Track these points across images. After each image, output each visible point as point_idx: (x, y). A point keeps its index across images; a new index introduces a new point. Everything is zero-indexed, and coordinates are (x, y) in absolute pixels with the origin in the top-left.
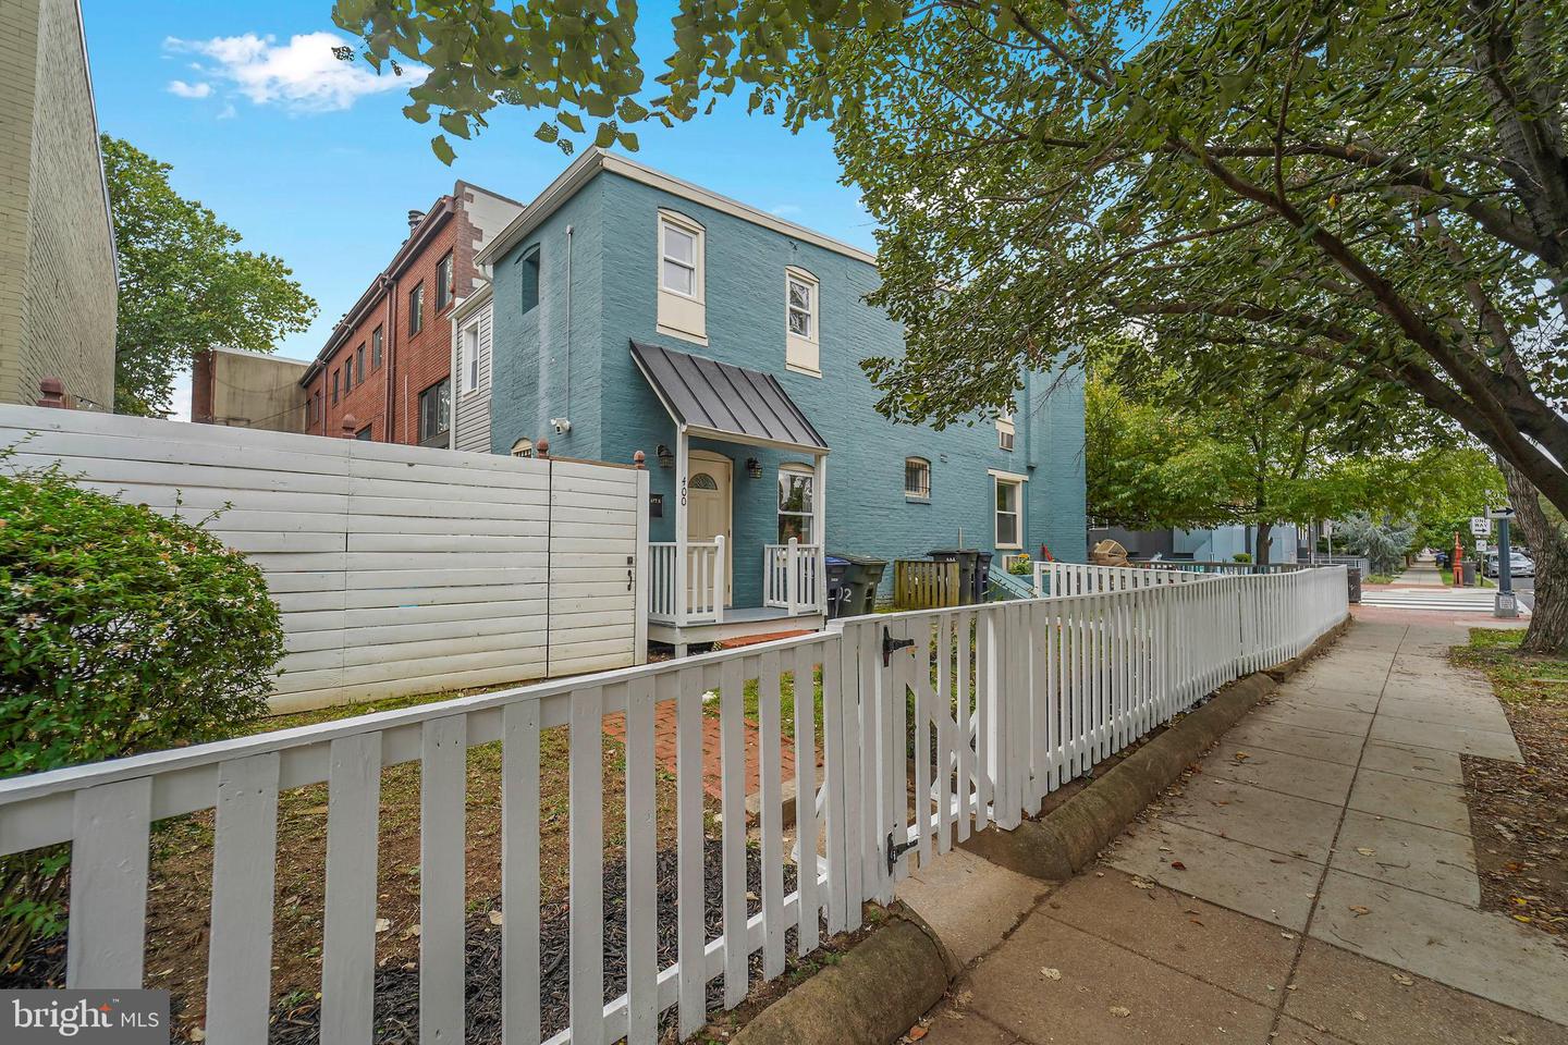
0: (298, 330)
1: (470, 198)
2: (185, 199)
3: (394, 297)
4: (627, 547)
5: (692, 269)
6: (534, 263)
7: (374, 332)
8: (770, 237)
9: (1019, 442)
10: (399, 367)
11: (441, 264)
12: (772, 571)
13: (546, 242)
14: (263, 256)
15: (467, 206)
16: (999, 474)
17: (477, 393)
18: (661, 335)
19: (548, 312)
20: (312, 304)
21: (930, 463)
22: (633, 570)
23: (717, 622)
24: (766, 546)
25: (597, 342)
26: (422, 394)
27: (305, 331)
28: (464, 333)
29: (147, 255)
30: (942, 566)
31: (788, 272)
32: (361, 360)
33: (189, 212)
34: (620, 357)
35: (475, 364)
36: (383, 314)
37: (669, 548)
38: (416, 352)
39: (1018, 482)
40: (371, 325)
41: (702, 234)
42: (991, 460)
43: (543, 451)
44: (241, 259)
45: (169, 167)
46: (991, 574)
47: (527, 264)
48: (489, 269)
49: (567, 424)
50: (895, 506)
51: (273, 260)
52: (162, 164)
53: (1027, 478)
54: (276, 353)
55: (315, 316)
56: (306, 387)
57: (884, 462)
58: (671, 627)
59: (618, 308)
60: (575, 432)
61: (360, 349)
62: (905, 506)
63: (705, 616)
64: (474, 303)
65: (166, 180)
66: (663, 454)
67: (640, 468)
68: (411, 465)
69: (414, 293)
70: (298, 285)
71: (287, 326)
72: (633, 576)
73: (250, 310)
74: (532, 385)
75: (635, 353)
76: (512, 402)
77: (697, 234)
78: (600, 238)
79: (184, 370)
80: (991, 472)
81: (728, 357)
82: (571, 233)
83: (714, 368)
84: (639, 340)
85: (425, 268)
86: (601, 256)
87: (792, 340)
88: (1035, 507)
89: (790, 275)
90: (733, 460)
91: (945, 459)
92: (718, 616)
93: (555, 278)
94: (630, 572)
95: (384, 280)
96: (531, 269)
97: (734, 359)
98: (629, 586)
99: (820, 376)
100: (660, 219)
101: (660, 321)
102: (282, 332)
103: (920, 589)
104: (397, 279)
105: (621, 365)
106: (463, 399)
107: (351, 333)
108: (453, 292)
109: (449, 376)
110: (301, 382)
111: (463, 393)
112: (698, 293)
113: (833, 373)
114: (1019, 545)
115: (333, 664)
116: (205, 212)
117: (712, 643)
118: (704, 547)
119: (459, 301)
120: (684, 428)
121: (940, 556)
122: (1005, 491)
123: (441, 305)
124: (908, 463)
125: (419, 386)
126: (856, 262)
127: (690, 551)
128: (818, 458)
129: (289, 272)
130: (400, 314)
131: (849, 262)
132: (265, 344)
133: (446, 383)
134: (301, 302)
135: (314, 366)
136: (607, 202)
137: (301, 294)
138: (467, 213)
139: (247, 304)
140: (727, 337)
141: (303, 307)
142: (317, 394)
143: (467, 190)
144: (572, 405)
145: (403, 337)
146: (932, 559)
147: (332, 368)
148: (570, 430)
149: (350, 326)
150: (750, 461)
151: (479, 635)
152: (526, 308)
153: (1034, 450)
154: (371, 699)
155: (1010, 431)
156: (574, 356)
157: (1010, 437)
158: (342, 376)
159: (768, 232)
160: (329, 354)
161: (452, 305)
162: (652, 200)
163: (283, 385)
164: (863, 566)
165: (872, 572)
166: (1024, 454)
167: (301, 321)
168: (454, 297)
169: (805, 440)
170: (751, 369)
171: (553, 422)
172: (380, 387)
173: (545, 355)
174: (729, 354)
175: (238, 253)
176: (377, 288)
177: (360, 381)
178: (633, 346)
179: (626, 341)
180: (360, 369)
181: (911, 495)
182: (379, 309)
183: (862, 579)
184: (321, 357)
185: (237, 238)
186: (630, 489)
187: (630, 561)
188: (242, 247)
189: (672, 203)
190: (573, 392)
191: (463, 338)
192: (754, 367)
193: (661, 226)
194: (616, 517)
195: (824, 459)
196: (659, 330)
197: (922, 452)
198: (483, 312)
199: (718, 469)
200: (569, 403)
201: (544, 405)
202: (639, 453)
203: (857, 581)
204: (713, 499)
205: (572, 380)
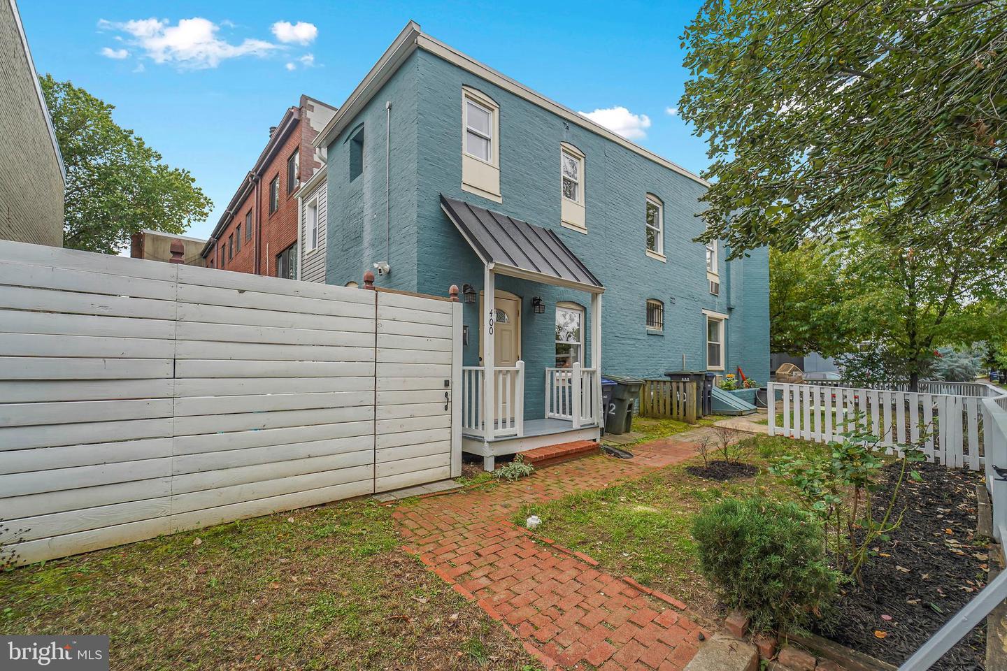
0: (199, 220)
1: (312, 108)
2: (122, 128)
3: (259, 188)
4: (444, 371)
5: (488, 140)
6: (359, 142)
7: (247, 215)
8: (549, 118)
9: (722, 288)
10: (263, 237)
11: (291, 160)
12: (552, 389)
13: (368, 121)
14: (177, 170)
15: (309, 114)
16: (709, 313)
17: (316, 251)
18: (465, 192)
19: (370, 177)
20: (209, 202)
21: (663, 304)
22: (449, 392)
23: (519, 436)
24: (547, 369)
25: (413, 196)
26: (279, 256)
27: (204, 221)
28: (307, 208)
29: (98, 168)
30: (681, 385)
31: (562, 147)
32: (238, 236)
33: (126, 137)
34: (432, 208)
35: (315, 231)
36: (252, 202)
37: (477, 372)
38: (274, 226)
39: (721, 320)
40: (245, 210)
41: (497, 111)
42: (704, 302)
43: (369, 282)
44: (161, 169)
45: (113, 108)
46: (713, 392)
47: (354, 143)
48: (324, 151)
49: (387, 267)
50: (639, 337)
51: (183, 171)
52: (108, 105)
53: (727, 317)
54: (184, 234)
55: (211, 211)
56: (205, 257)
57: (632, 303)
58: (480, 441)
59: (430, 167)
60: (393, 273)
61: (238, 228)
62: (646, 337)
63: (509, 431)
64: (315, 183)
65: (110, 116)
66: (468, 291)
67: (454, 300)
68: (241, 291)
69: (272, 183)
70: (200, 189)
71: (192, 217)
72: (449, 397)
73: (168, 206)
74: (358, 238)
75: (444, 205)
76: (342, 253)
77: (492, 110)
78: (415, 107)
79: (126, 248)
80: (704, 311)
81: (517, 214)
82: (390, 108)
83: (507, 221)
84: (448, 196)
85: (280, 165)
86: (416, 122)
87: (565, 203)
88: (733, 338)
89: (563, 150)
90: (521, 298)
91: (674, 301)
92: (518, 429)
93: (375, 150)
94: (446, 394)
95: (252, 176)
96: (356, 147)
97: (522, 216)
98: (446, 406)
99: (586, 232)
100: (464, 95)
101: (464, 180)
102: (189, 221)
103: (655, 402)
104: (261, 175)
105: (433, 215)
106: (306, 257)
107: (232, 218)
108: (299, 178)
109: (296, 240)
110: (202, 254)
111: (307, 253)
112: (494, 159)
113: (596, 230)
114: (722, 367)
115: (161, 493)
116: (137, 139)
117: (514, 455)
118: (507, 371)
119: (303, 184)
120: (492, 266)
121: (676, 377)
122: (713, 324)
123: (291, 189)
124: (648, 303)
125: (277, 250)
126: (612, 144)
127: (497, 373)
128: (595, 296)
129: (193, 180)
130: (263, 200)
131: (607, 143)
132: (178, 230)
133: (295, 247)
134: (202, 200)
135: (209, 242)
136: (419, 75)
137: (202, 195)
138: (309, 120)
139: (166, 201)
140: (516, 196)
141: (203, 204)
142: (212, 261)
143: (310, 102)
144: (391, 250)
145: (266, 215)
146: (668, 379)
147: (221, 243)
148: (389, 273)
149: (231, 213)
150: (535, 299)
151: (310, 457)
152: (353, 177)
153: (733, 295)
154: (202, 526)
155: (717, 280)
156: (392, 210)
157: (717, 285)
158: (227, 249)
159: (547, 113)
160: (218, 234)
161: (298, 188)
162: (459, 78)
163: (190, 256)
164: (626, 385)
165: (633, 390)
166: (725, 299)
167: (203, 214)
168: (300, 182)
169: (585, 281)
170: (535, 224)
171: (376, 265)
172: (251, 253)
173: (368, 213)
174: (518, 211)
175: (159, 166)
176: (248, 182)
177: (238, 251)
178: (443, 200)
179: (437, 194)
180: (238, 242)
181: (650, 328)
182: (249, 199)
183: (626, 396)
184: (213, 236)
185: (159, 157)
186: (445, 319)
187: (447, 383)
188: (162, 162)
189: (473, 82)
190: (391, 241)
191: (306, 212)
192: (537, 223)
193: (465, 101)
194: (435, 343)
195: (600, 297)
196: (464, 187)
197: (658, 296)
198: (320, 190)
199: (511, 305)
200: (389, 249)
201: (368, 253)
202: (453, 288)
203: (620, 397)
204: (505, 330)
205: (391, 231)
